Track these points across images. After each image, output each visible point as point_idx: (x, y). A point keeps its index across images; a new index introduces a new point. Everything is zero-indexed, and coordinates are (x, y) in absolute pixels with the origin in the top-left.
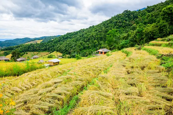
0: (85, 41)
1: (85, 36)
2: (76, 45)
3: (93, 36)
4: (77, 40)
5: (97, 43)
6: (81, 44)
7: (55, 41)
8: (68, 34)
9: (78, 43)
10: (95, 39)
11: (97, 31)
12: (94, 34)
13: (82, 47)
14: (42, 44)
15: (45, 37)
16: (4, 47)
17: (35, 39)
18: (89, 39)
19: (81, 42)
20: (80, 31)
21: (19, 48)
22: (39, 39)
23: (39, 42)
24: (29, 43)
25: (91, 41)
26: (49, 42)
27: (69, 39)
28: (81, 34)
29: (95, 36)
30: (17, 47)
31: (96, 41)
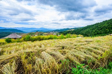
0: (98, 30)
1: (99, 27)
2: (92, 32)
3: (105, 27)
4: (93, 29)
5: (108, 31)
6: (96, 31)
7: (80, 29)
8: (88, 26)
9: (94, 31)
10: (106, 29)
11: (109, 23)
12: (106, 25)
13: (96, 33)
14: (74, 31)
15: (76, 28)
16: (60, 32)
17: (72, 29)
18: (102, 29)
19: (96, 30)
20: (96, 24)
21: (65, 32)
22: (73, 29)
23: (73, 30)
24: (69, 30)
25: (103, 30)
26: (77, 30)
27: (88, 29)
28: (96, 26)
29: (107, 26)
30: (64, 32)
31: (107, 29)
